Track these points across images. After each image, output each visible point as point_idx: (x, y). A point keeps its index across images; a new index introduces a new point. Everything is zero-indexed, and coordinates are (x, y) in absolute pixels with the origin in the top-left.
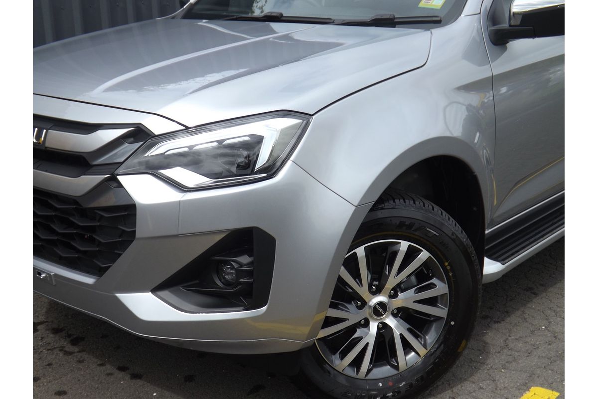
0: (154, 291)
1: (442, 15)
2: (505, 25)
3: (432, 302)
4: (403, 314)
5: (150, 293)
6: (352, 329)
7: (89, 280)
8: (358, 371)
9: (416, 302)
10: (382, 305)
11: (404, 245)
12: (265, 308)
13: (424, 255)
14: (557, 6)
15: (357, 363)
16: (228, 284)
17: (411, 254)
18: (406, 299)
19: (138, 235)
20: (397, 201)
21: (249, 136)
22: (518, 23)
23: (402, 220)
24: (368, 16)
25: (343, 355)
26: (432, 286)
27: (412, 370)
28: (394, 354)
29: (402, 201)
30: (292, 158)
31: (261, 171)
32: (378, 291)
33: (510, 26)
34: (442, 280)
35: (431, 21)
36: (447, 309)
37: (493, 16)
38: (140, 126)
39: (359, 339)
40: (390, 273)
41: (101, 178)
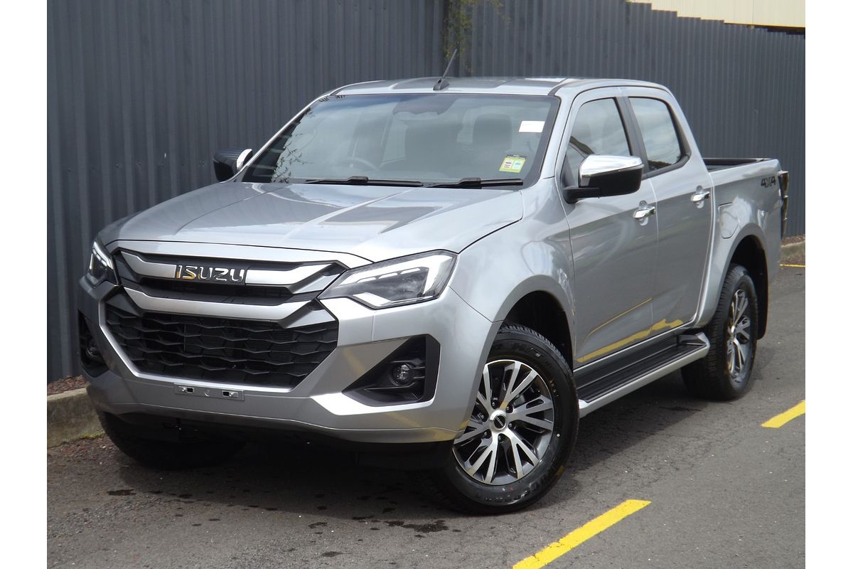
0: (344, 391)
1: (523, 178)
2: (575, 186)
3: (539, 415)
4: (518, 427)
5: (341, 394)
6: (478, 439)
7: (285, 390)
8: (485, 476)
9: (527, 415)
10: (501, 417)
11: (518, 365)
12: (432, 400)
13: (533, 374)
14: (617, 170)
15: (483, 470)
16: (401, 382)
17: (523, 373)
18: (519, 413)
19: (338, 345)
20: (511, 327)
21: (419, 268)
22: (587, 184)
23: (517, 342)
24: (457, 180)
25: (473, 462)
26: (540, 402)
27: (528, 478)
28: (513, 465)
29: (514, 327)
30: (449, 284)
31: (428, 294)
32: (497, 405)
33: (580, 187)
34: (548, 397)
35: (514, 183)
36: (553, 423)
37: (564, 179)
38: (337, 263)
39: (484, 448)
40: (507, 389)
41: (304, 303)
